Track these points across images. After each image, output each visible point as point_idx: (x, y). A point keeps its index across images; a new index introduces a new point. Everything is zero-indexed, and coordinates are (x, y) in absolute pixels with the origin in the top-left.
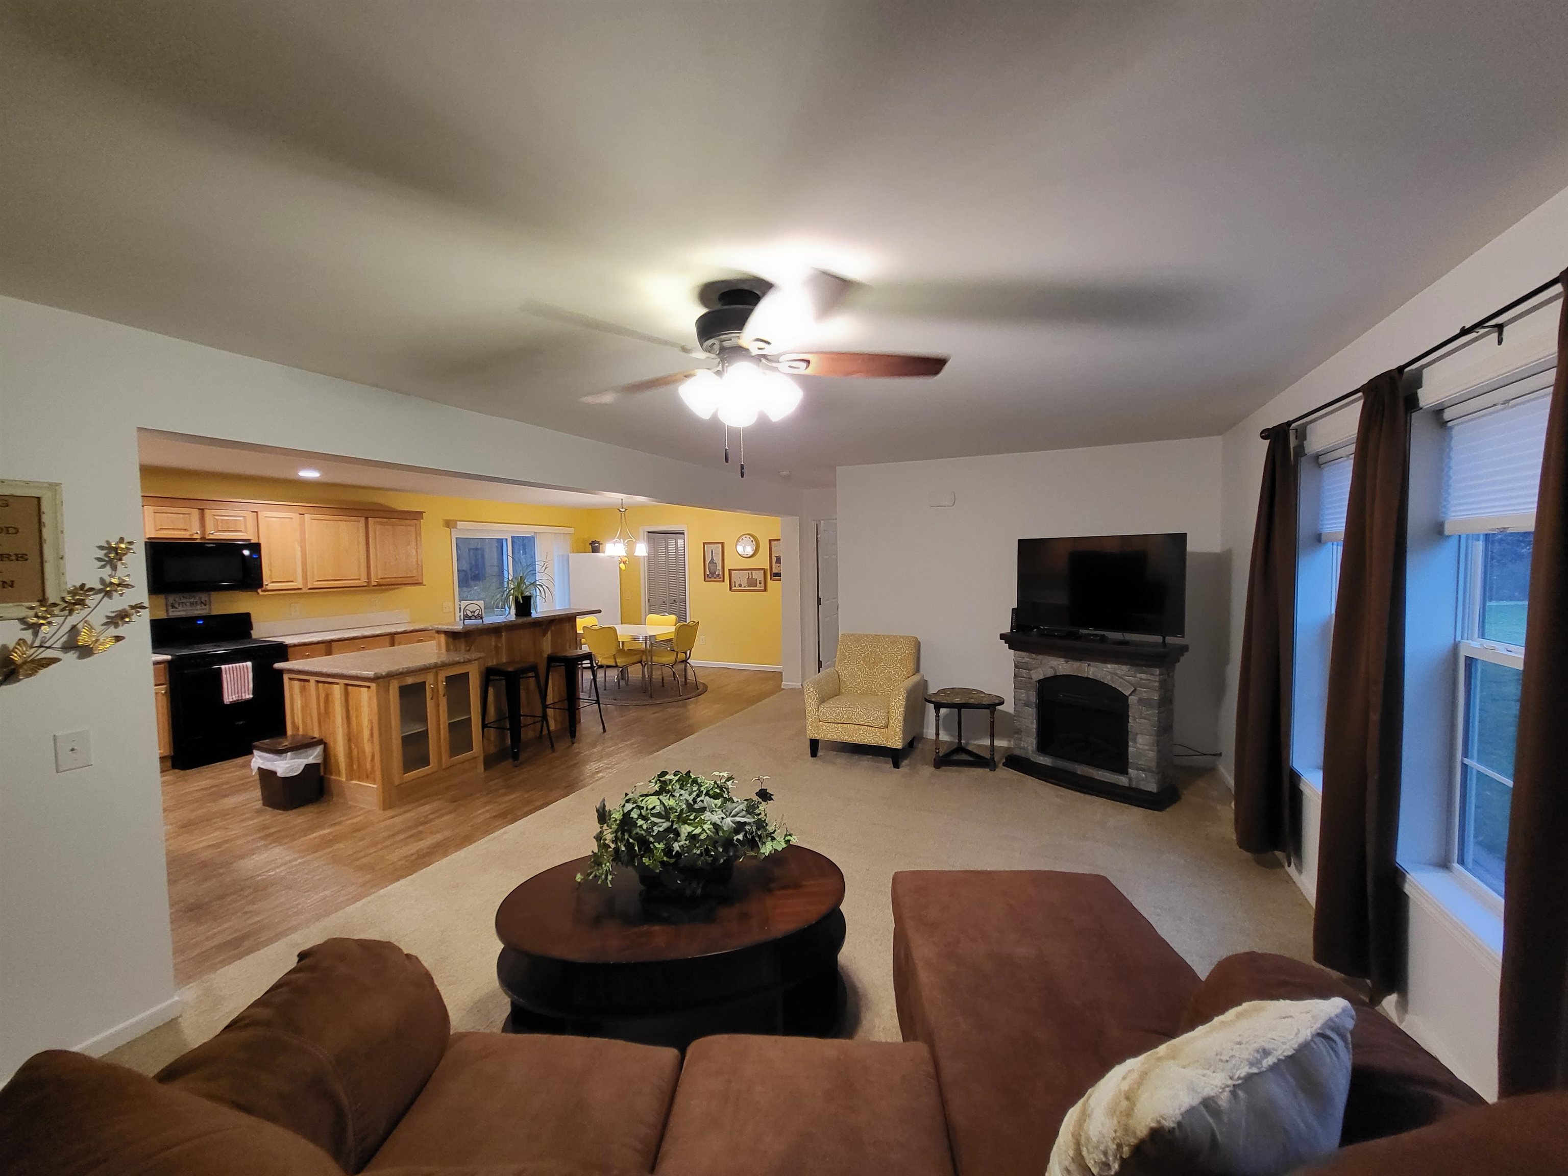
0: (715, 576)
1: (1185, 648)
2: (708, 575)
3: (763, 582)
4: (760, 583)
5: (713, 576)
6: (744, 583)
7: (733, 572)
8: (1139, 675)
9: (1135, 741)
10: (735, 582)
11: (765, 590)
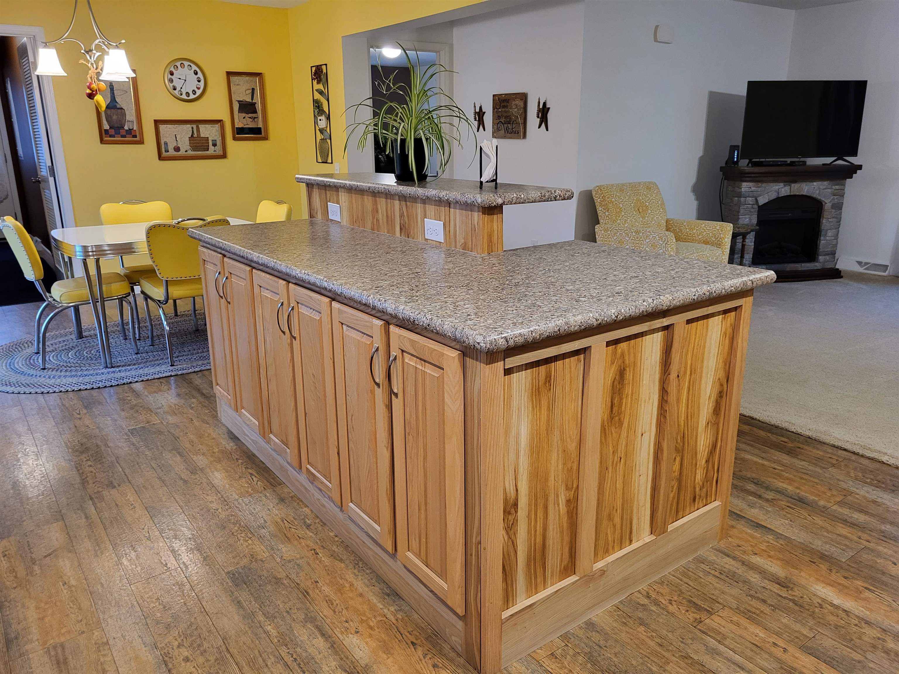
0: (123, 132)
1: (860, 167)
2: (106, 131)
3: (219, 143)
4: (215, 145)
5: (117, 133)
6: (185, 145)
7: (162, 127)
8: (833, 187)
9: (826, 235)
10: (166, 144)
11: (224, 156)
